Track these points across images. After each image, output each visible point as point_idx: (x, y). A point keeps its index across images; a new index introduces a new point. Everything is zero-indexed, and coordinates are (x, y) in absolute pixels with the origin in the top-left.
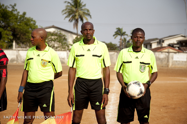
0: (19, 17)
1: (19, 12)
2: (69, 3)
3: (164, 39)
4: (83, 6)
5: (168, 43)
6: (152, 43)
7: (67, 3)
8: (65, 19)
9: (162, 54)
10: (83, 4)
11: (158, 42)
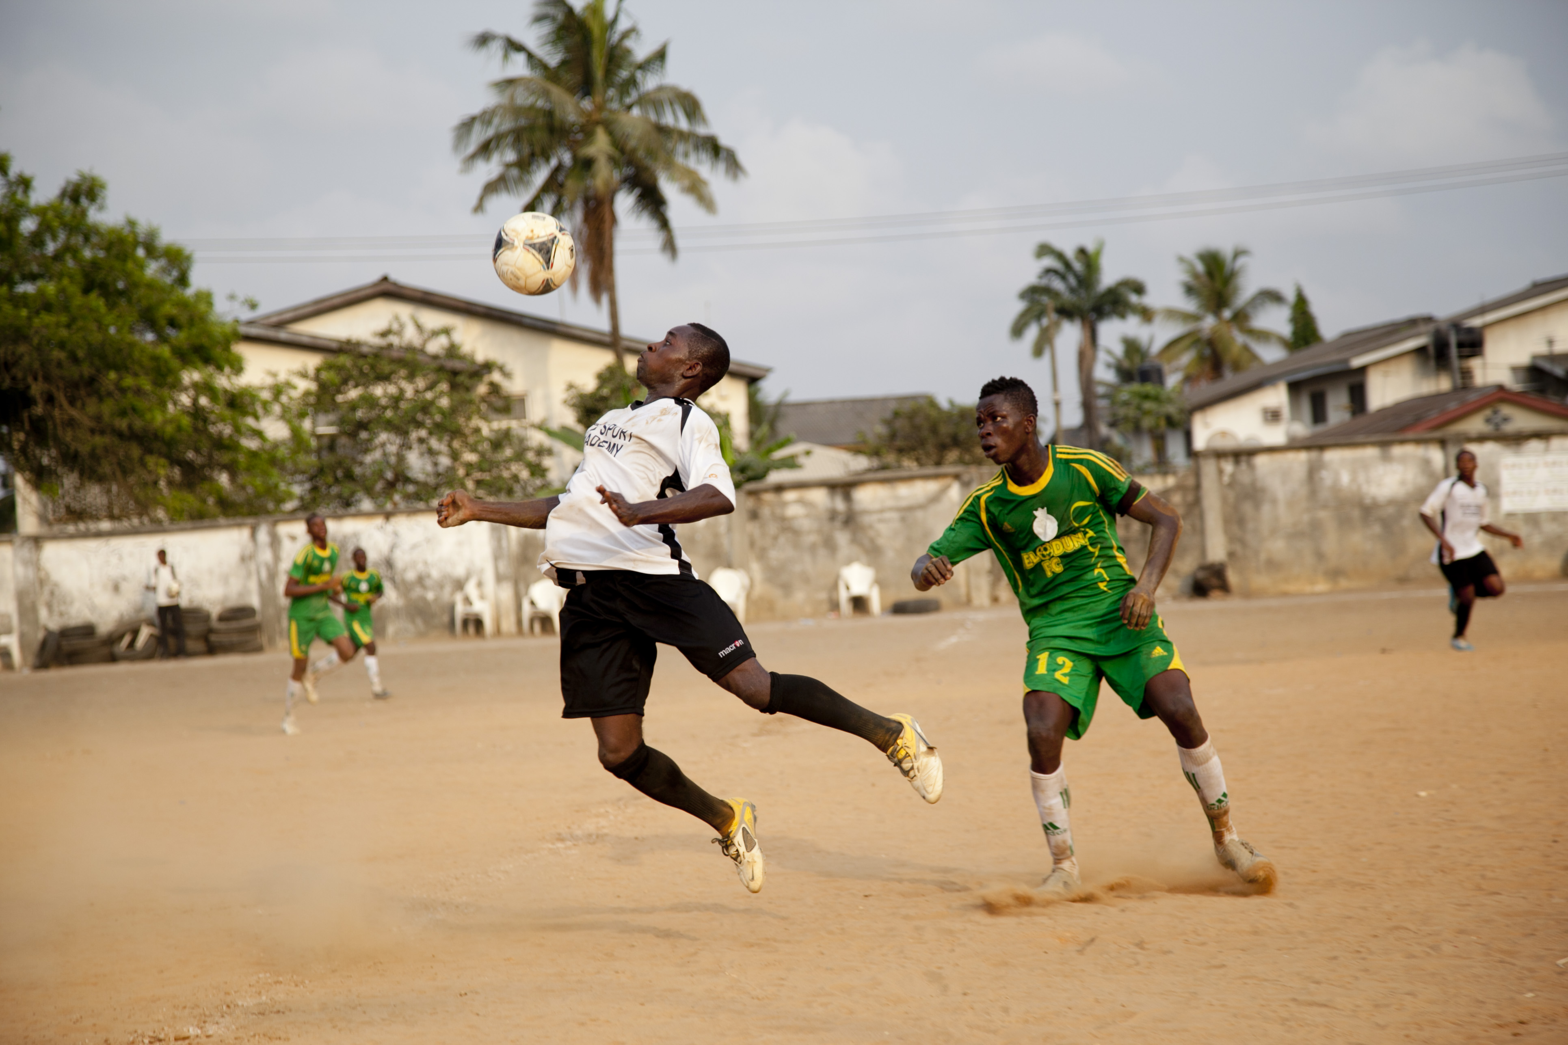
0: (28, 225)
1: (25, 183)
2: (513, 46)
3: (1476, 322)
4: (643, 66)
5: (1523, 358)
6: (1362, 370)
7: (496, 49)
8: (479, 208)
9: (1386, 459)
10: (641, 50)
11: (1421, 351)
